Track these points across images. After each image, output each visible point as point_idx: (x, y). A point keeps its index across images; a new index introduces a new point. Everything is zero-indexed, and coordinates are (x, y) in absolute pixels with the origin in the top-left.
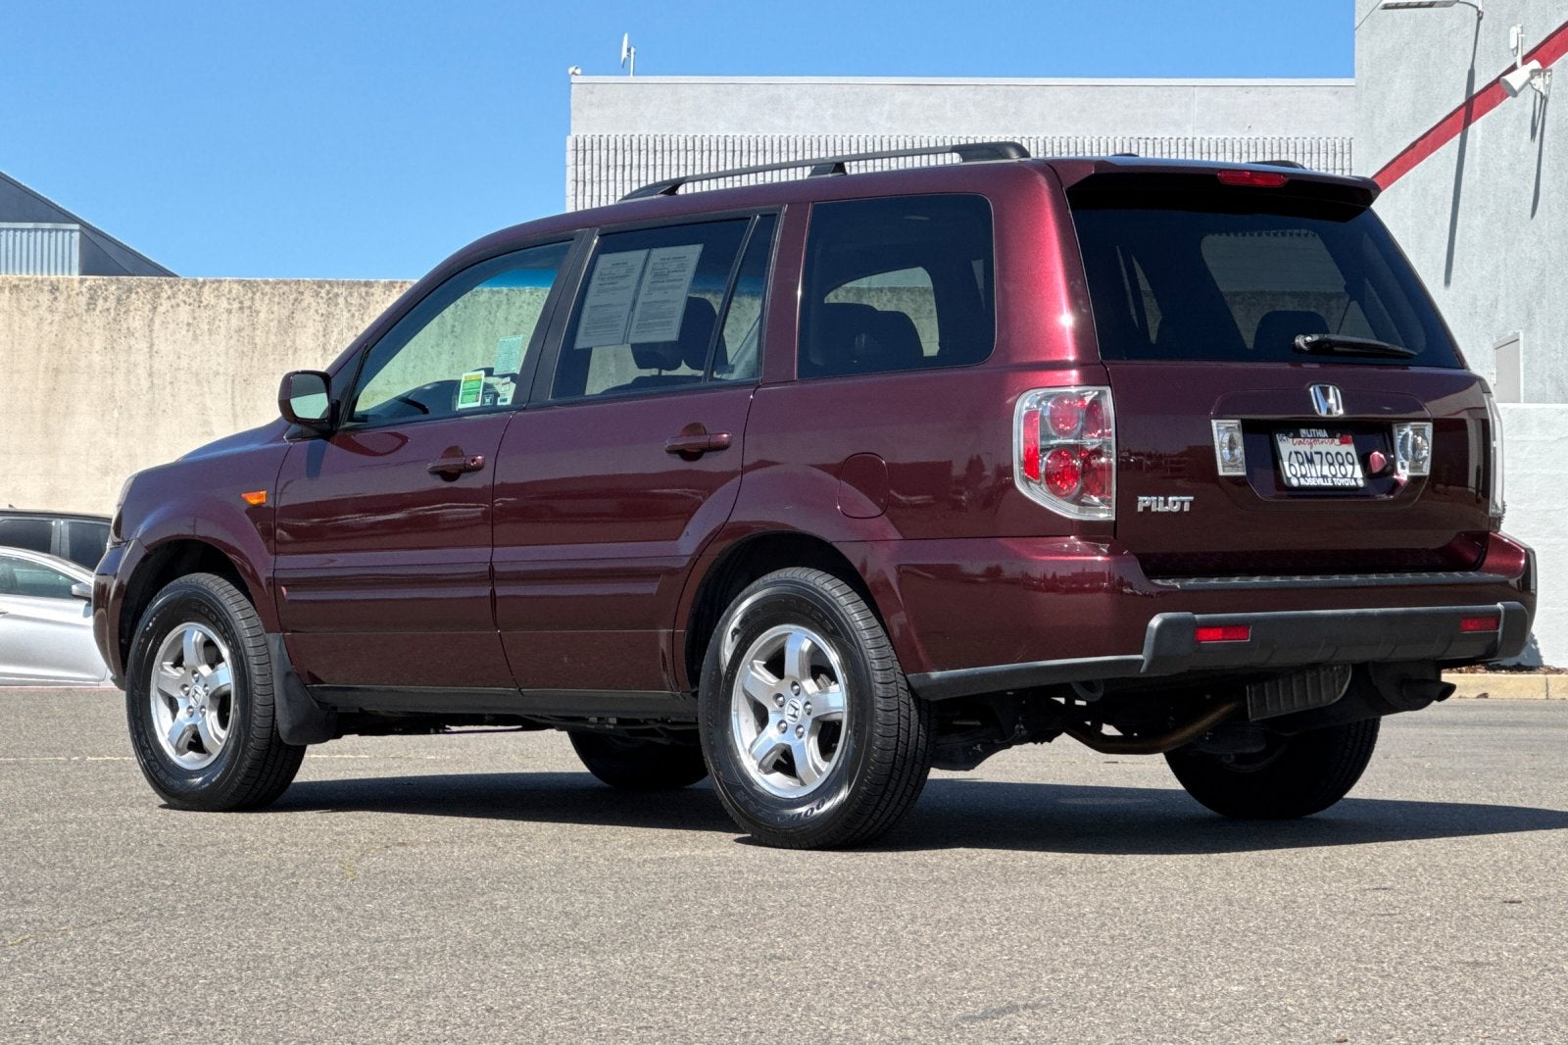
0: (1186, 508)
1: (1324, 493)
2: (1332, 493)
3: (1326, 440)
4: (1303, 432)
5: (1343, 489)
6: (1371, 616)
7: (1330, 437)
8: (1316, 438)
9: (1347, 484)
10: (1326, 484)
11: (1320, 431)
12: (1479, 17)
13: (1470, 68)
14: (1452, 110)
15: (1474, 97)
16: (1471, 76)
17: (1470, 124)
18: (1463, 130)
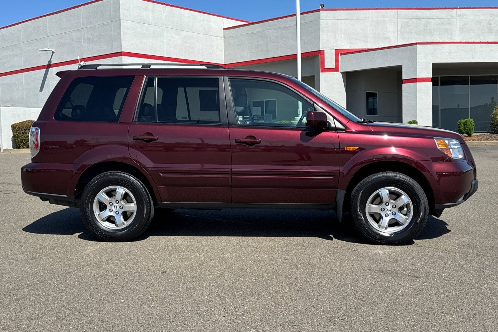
12: (53, 53)
13: (49, 60)
14: (41, 65)
15: (51, 64)
16: (50, 61)
17: (50, 68)
18: (47, 68)
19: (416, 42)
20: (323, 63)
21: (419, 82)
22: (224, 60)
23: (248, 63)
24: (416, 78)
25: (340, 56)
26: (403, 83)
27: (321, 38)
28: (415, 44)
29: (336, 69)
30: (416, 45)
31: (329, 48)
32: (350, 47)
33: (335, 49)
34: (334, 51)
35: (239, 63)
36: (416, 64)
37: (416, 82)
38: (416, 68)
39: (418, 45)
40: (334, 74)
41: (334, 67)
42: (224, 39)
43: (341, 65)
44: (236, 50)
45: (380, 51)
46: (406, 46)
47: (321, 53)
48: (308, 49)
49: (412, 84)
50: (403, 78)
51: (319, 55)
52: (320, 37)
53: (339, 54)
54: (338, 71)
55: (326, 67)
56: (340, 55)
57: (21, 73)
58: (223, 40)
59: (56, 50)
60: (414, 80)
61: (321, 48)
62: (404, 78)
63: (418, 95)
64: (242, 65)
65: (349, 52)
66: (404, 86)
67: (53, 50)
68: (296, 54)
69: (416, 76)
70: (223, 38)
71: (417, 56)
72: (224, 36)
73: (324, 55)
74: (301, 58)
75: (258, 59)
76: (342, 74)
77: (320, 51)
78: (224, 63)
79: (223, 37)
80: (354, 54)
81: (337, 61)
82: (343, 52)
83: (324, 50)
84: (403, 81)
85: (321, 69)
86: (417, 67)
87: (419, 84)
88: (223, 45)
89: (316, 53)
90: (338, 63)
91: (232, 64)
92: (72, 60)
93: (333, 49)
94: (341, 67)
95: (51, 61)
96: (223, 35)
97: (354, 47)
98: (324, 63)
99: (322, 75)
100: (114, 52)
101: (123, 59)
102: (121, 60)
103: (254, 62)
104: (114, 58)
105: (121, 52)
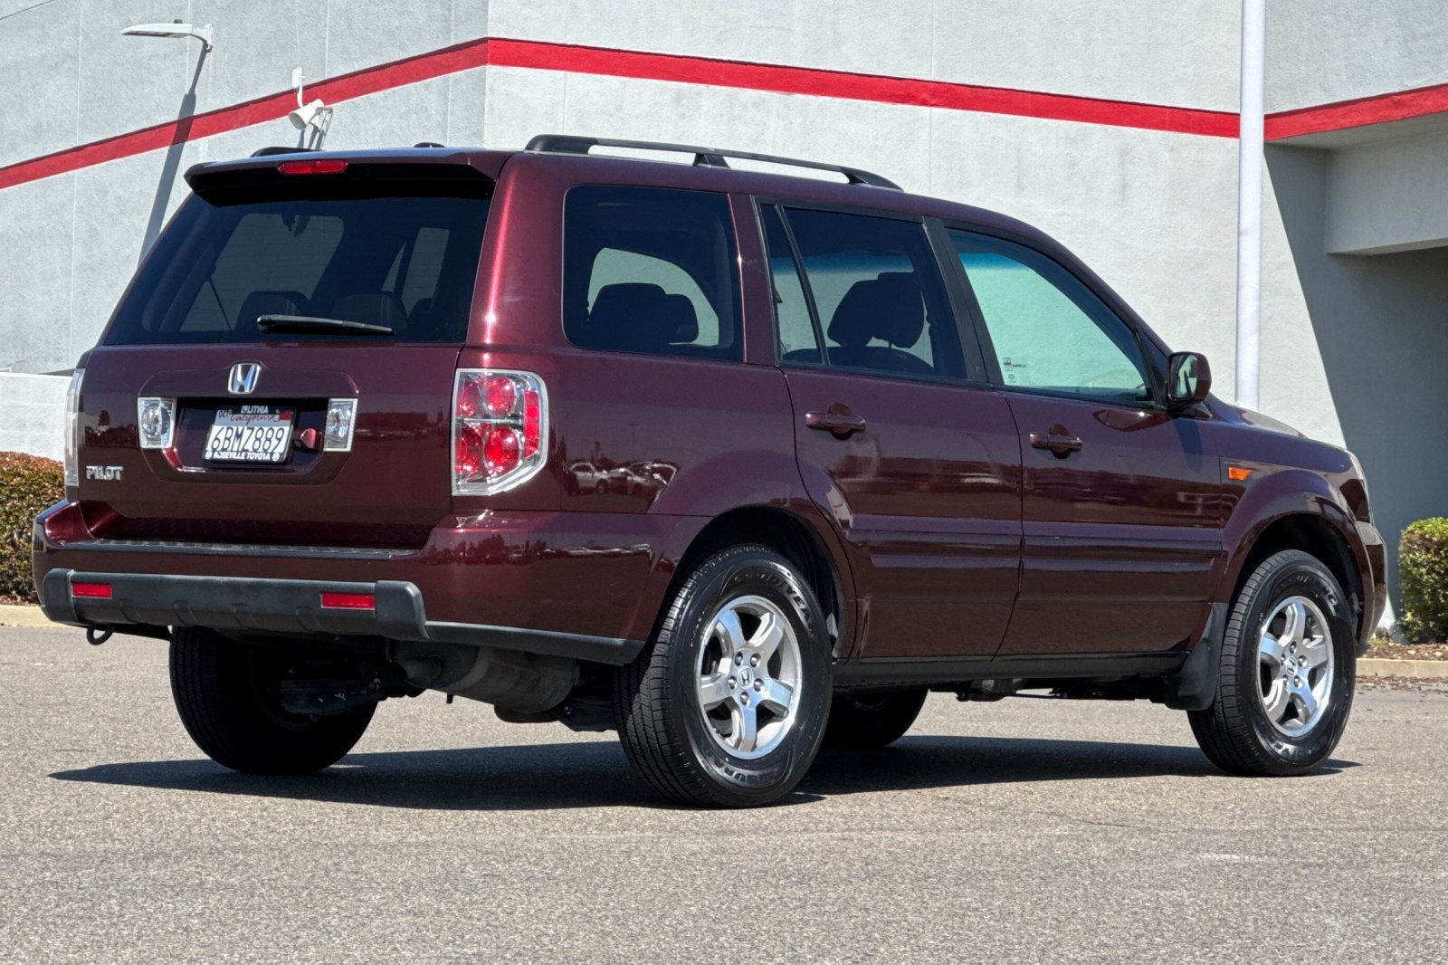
0: (118, 477)
1: (236, 466)
2: (244, 466)
3: (266, 416)
4: (245, 408)
5: (256, 462)
6: (218, 584)
7: (269, 413)
8: (256, 414)
9: (260, 459)
10: (238, 458)
11: (262, 407)
12: (206, 50)
13: (187, 92)
14: (154, 124)
15: (193, 118)
16: (190, 100)
17: (186, 140)
18: (173, 144)
44: (1328, 18)
57: (70, 173)
59: (217, 34)
67: (207, 33)
92: (278, 91)
95: (195, 96)
100: (452, 43)
101: (487, 86)
102: (480, 88)
103: (1421, 102)
104: (451, 75)
105: (484, 40)
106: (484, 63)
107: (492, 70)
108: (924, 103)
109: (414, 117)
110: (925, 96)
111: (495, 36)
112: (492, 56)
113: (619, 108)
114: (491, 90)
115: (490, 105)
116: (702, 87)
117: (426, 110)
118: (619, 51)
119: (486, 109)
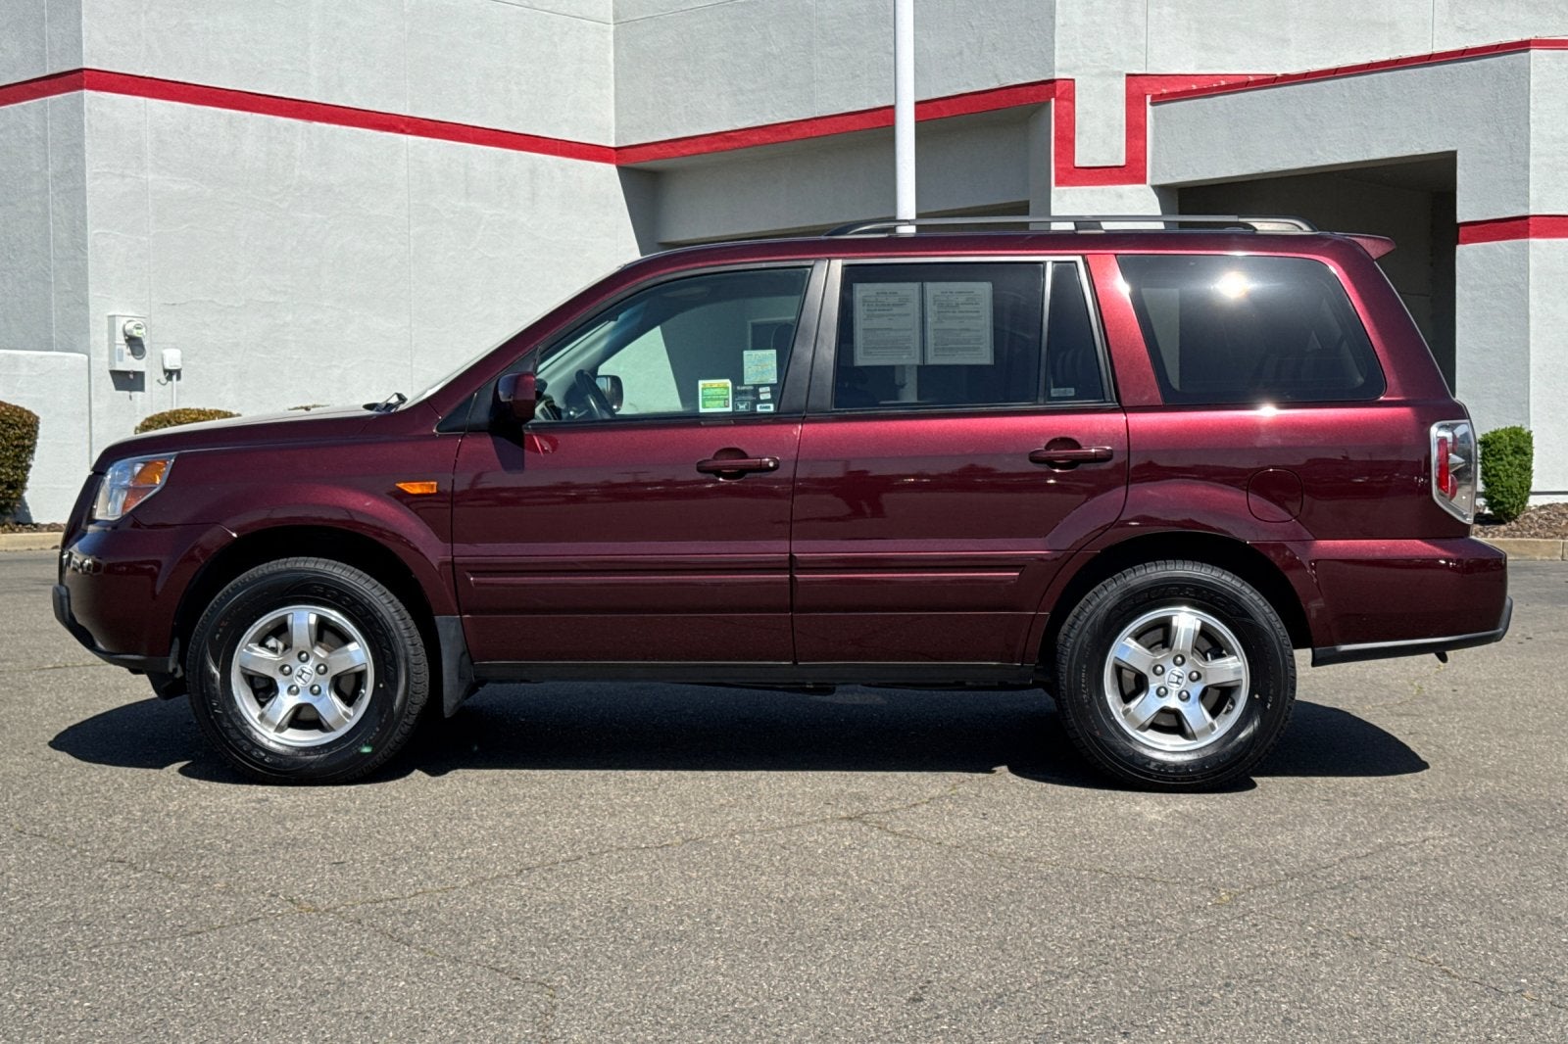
19: (1526, 37)
20: (1067, 141)
21: (1539, 234)
22: (613, 130)
23: (722, 140)
24: (1526, 217)
25: (1149, 108)
26: (1458, 243)
27: (1059, 20)
28: (1523, 46)
29: (1132, 171)
30: (1528, 50)
31: (1097, 71)
32: (1201, 66)
33: (1128, 75)
34: (1120, 86)
35: (681, 144)
36: (1528, 144)
37: (1525, 234)
38: (1527, 166)
39: (1534, 53)
40: (1120, 196)
41: (1122, 162)
42: (616, 33)
43: (1154, 154)
44: (669, 79)
45: (1344, 81)
46: (1474, 59)
47: (1058, 93)
48: (996, 76)
49: (1503, 247)
50: (1460, 219)
51: (1050, 101)
52: (1053, 17)
53: (1148, 99)
54: (1142, 180)
55: (1079, 162)
56: (1152, 104)
58: (611, 38)
60: (1517, 227)
61: (1061, 70)
62: (1464, 214)
63: (1534, 302)
64: (694, 149)
65: (1194, 87)
66: (1468, 255)
68: (892, 108)
69: (1528, 206)
70: (612, 28)
71: (1532, 105)
72: (616, 17)
73: (1072, 101)
74: (916, 122)
75: (766, 123)
76: (1158, 195)
77: (1053, 81)
78: (612, 144)
79: (612, 22)
80: (1220, 100)
81: (1135, 130)
82: (1165, 91)
83: (1073, 80)
84: (1461, 229)
85: (1056, 168)
86: (1532, 162)
87: (1538, 246)
88: (611, 56)
89: (1032, 91)
90: (1141, 143)
91: (650, 147)
93: (1120, 74)
94: (1153, 159)
96: (611, 12)
97: (1221, 67)
98: (1072, 142)
99: (1060, 198)
100: (48, 72)
101: (85, 106)
102: (79, 108)
103: (749, 137)
104: (48, 98)
105: (81, 70)
106: (81, 87)
107: (88, 94)
108: (402, 132)
109: (13, 132)
110: (403, 126)
111: (89, 67)
112: (88, 83)
113: (187, 128)
114: (89, 110)
115: (89, 122)
116: (247, 114)
117: (26, 127)
118: (184, 84)
119: (86, 125)
